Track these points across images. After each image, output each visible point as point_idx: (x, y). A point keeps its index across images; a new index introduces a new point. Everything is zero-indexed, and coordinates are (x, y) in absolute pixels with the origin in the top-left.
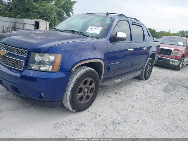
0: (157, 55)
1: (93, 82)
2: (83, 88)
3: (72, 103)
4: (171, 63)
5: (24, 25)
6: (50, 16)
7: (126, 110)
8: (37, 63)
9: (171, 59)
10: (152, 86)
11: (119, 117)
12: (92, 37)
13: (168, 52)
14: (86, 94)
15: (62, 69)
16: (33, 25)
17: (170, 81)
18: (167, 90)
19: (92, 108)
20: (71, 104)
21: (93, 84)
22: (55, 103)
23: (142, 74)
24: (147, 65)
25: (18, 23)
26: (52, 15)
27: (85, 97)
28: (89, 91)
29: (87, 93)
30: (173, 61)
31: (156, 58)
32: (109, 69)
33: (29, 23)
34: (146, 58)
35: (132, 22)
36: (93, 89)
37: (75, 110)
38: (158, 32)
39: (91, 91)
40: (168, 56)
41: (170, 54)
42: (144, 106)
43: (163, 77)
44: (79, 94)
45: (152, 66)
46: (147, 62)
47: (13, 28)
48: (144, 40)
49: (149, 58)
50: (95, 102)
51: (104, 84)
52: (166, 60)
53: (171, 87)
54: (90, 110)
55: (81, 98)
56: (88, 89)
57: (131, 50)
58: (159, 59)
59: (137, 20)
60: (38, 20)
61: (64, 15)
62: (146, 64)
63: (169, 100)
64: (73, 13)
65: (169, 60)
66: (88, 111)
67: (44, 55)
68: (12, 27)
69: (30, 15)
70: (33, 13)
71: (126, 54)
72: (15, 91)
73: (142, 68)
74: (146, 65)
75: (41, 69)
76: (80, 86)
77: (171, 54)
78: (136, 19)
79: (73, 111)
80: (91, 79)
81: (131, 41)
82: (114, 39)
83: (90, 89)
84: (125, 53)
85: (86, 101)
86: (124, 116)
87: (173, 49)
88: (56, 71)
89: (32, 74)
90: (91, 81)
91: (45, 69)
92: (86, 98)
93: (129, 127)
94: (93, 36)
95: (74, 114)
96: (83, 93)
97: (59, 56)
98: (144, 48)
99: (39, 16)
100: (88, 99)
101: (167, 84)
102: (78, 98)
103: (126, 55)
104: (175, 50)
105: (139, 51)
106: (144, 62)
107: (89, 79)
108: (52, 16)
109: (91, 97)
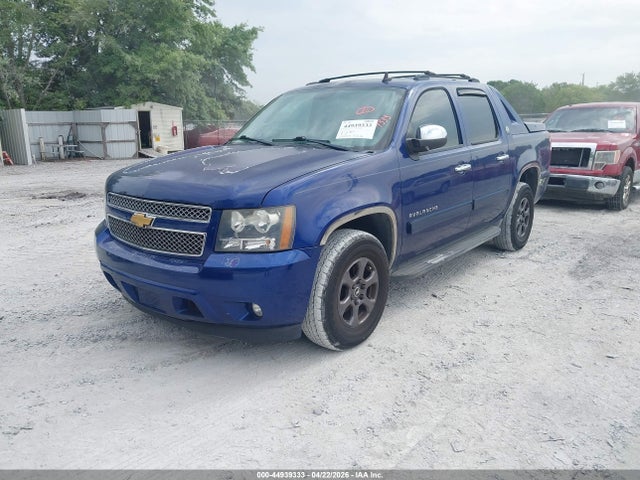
0: (541, 173)
1: (373, 269)
2: (351, 286)
3: (329, 326)
4: (592, 189)
5: (103, 129)
6: (182, 88)
7: (470, 336)
8: (239, 234)
9: (590, 178)
10: (536, 266)
11: (454, 352)
12: (356, 149)
13: (580, 157)
14: (359, 301)
15: (299, 242)
16: (132, 124)
17: (594, 244)
18: (583, 272)
19: (377, 338)
20: (326, 329)
21: (374, 273)
22: (287, 329)
23: (503, 232)
24: (516, 206)
25: (83, 124)
26: (188, 83)
27: (356, 309)
28: (364, 292)
29: (361, 299)
30: (597, 184)
31: (540, 182)
32: (409, 229)
33: (119, 120)
34: (508, 186)
35: (458, 89)
36: (373, 285)
37: (337, 344)
38: (544, 90)
39: (370, 292)
40: (579, 168)
41: (585, 163)
42: (520, 319)
43: (570, 236)
44: (341, 303)
45: (531, 207)
46: (516, 196)
47: (68, 142)
48: (497, 133)
49: (521, 185)
50: (382, 324)
51: (398, 273)
52: (574, 181)
53: (594, 261)
54: (373, 344)
55: (348, 314)
56: (362, 288)
57: (463, 168)
58: (553, 181)
59: (471, 77)
60: (145, 107)
61: (226, 79)
62: (513, 202)
63: (590, 296)
64: (253, 69)
65: (587, 183)
66: (370, 346)
67: (252, 213)
68: (65, 140)
69: (118, 94)
70: (130, 85)
71: (448, 182)
72: (181, 313)
73: (502, 215)
74: (511, 206)
75: (250, 247)
76: (343, 282)
77: (590, 163)
78: (467, 78)
79: (332, 347)
80: (367, 260)
81: (461, 142)
82: (414, 147)
83: (366, 287)
84: (445, 179)
85: (360, 319)
86: (467, 349)
87: (593, 146)
88: (286, 247)
89: (229, 263)
90: (368, 265)
91: (258, 246)
92: (359, 313)
93: (484, 372)
94: (356, 147)
95: (335, 355)
96: (351, 299)
97: (290, 212)
98: (500, 158)
99: (147, 93)
100: (364, 315)
101: (583, 253)
102: (342, 314)
103: (446, 185)
104: (599, 148)
105: (487, 166)
106: (506, 199)
107: (363, 262)
108: (189, 87)
109: (370, 308)
